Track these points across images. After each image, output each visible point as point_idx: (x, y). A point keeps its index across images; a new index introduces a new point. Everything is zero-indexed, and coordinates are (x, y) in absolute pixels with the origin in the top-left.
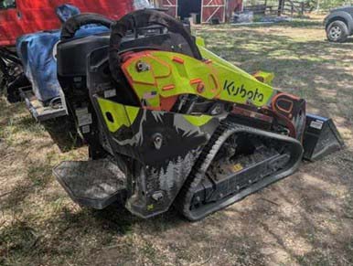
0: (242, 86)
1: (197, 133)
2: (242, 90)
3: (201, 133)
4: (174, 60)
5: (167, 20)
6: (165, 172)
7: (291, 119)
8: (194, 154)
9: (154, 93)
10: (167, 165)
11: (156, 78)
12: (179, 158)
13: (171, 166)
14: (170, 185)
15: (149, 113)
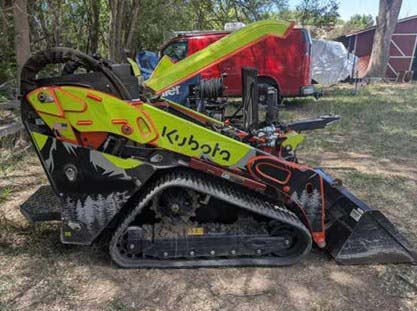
0: (192, 137)
1: (122, 175)
2: (191, 142)
3: (127, 177)
4: (88, 96)
5: (80, 57)
6: (83, 205)
7: (290, 193)
8: (121, 197)
9: (64, 125)
10: (85, 198)
11: (65, 111)
12: (100, 196)
13: (89, 201)
14: (90, 220)
15: (60, 144)
